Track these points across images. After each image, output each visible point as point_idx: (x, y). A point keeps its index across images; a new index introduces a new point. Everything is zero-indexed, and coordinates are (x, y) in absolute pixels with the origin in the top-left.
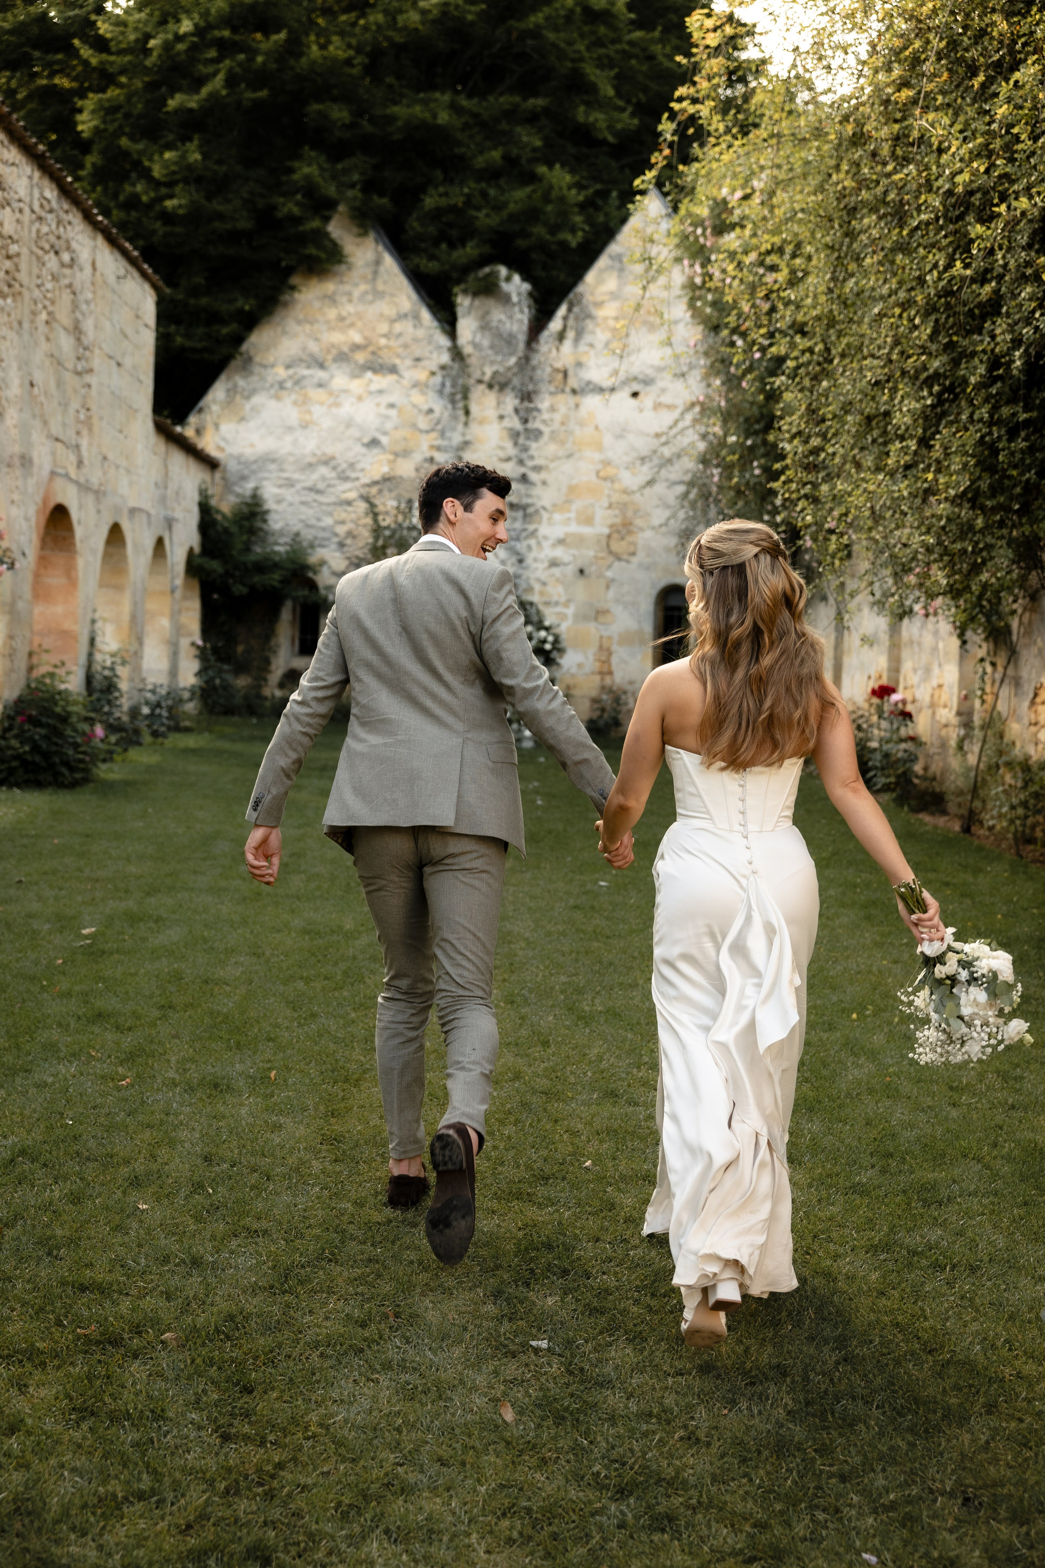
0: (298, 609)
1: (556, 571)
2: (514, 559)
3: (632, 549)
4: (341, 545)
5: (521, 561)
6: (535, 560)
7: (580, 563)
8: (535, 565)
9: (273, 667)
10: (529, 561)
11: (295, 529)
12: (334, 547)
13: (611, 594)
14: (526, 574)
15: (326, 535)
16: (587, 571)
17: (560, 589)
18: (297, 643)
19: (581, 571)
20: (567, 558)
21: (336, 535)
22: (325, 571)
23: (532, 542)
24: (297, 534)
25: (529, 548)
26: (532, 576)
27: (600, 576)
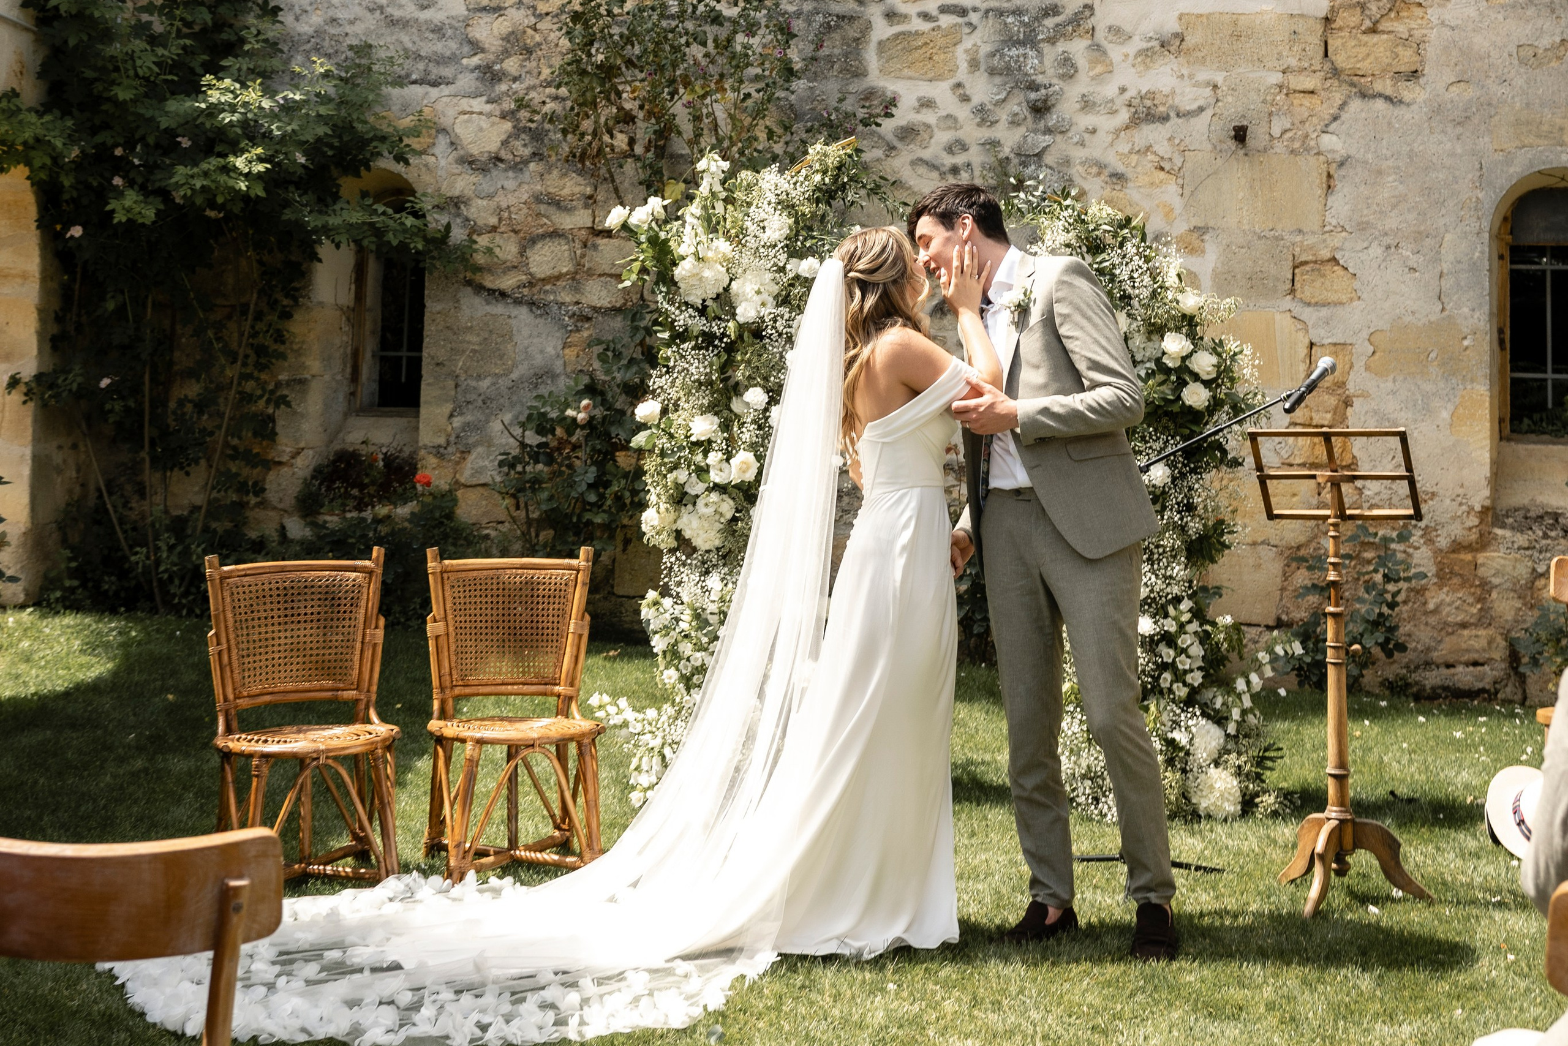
0: (373, 269)
1: (1154, 135)
2: (1017, 105)
3: (1406, 58)
4: (490, 75)
5: (1040, 109)
6: (1087, 104)
7: (1232, 110)
8: (1086, 121)
9: (285, 446)
10: (1067, 108)
11: (357, 33)
12: (467, 81)
13: (1340, 205)
14: (1058, 148)
15: (450, 46)
16: (1257, 137)
17: (1170, 193)
18: (368, 370)
19: (1240, 135)
20: (1189, 97)
21: (476, 47)
22: (442, 158)
23: (1077, 48)
24: (364, 49)
25: (1068, 68)
26: (1078, 154)
27: (1303, 148)
